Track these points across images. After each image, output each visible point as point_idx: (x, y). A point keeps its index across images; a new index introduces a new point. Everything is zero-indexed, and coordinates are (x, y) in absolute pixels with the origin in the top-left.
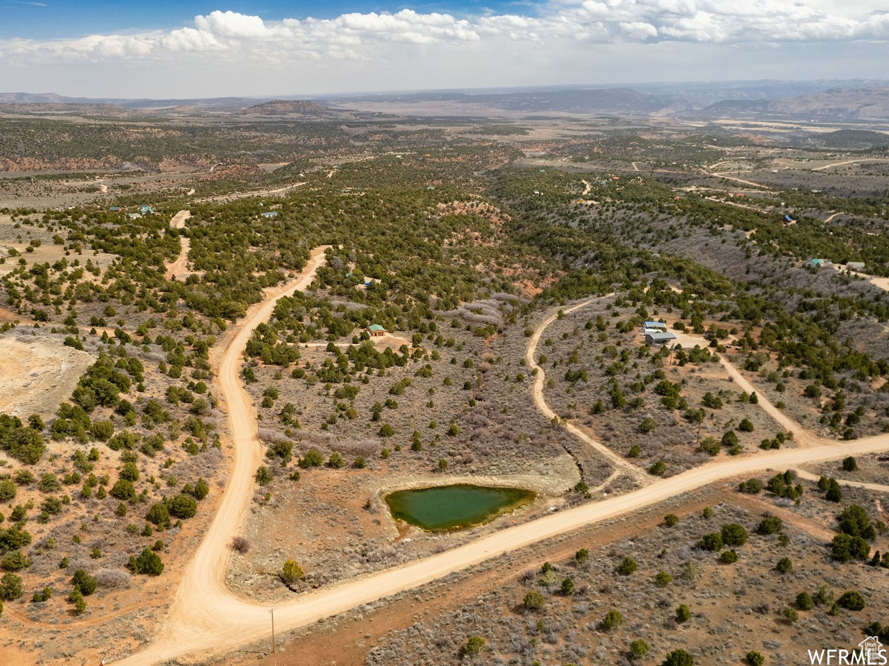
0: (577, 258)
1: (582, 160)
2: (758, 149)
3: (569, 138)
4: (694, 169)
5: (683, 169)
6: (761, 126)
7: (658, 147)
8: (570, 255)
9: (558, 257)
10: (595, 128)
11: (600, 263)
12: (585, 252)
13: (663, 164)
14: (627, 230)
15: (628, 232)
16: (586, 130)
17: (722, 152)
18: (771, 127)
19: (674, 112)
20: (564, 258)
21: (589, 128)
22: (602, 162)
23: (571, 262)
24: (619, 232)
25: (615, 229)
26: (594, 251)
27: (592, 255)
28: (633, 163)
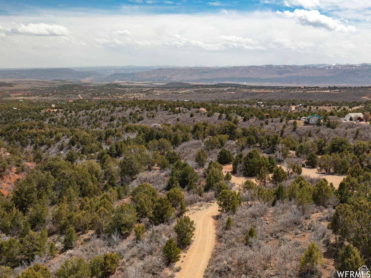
0: (49, 146)
1: (48, 95)
2: (141, 88)
3: (39, 88)
4: (114, 96)
5: (109, 97)
6: (135, 83)
7: (90, 90)
8: (42, 144)
9: (29, 148)
10: (53, 84)
11: (78, 147)
12: (58, 139)
13: (97, 94)
14: (92, 121)
15: (94, 123)
16: (48, 85)
17: (124, 90)
18: (140, 83)
19: (92, 79)
20: (35, 148)
21: (50, 84)
22: (60, 96)
23: (44, 152)
24: (86, 123)
25: (81, 122)
26: (68, 137)
27: (67, 141)
28: (79, 95)
